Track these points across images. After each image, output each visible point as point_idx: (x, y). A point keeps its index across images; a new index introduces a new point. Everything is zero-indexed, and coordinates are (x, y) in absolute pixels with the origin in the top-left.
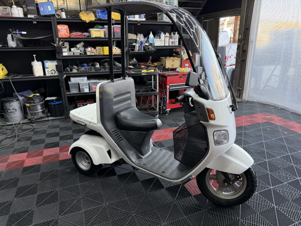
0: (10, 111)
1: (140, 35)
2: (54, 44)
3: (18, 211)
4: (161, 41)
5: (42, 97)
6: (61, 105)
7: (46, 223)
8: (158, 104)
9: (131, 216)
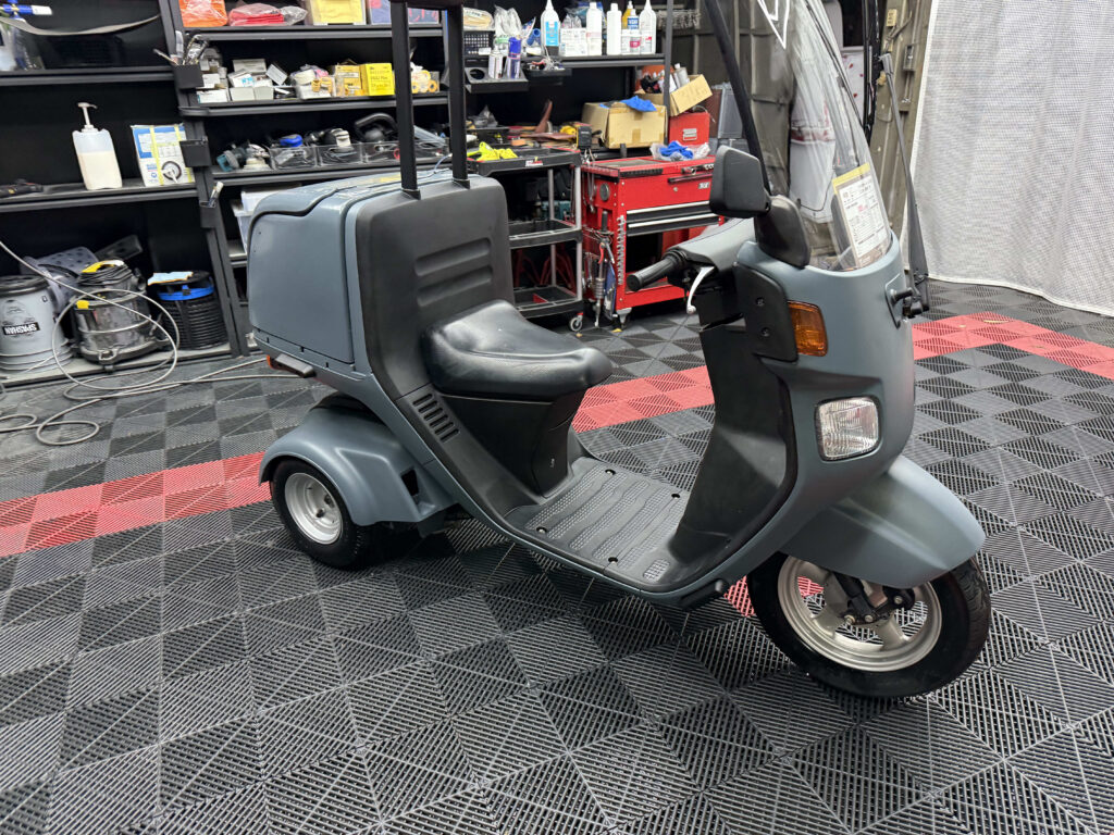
0: (17, 330)
1: (505, 12)
2: (168, 55)
3: (99, 696)
4: (589, 39)
5: (133, 272)
6: (210, 301)
7: (211, 734)
8: (581, 282)
9: (525, 696)
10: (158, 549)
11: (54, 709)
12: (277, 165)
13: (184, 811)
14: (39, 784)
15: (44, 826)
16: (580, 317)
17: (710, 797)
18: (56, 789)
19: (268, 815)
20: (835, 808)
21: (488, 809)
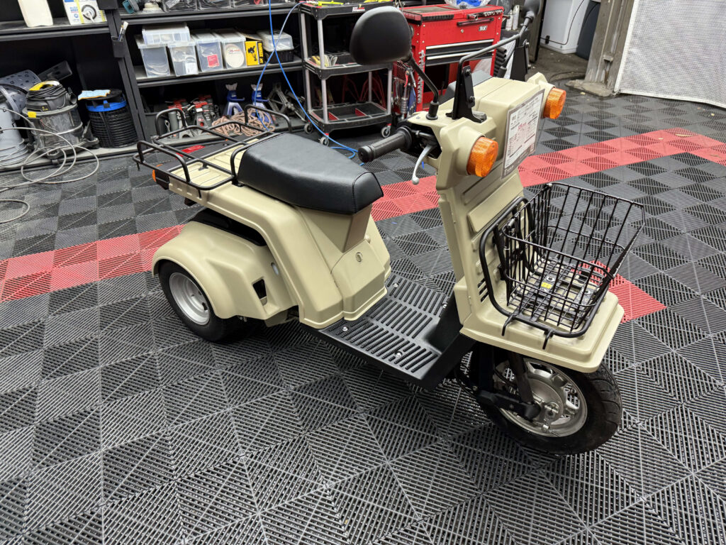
3: (57, 414)
5: (67, 90)
6: (123, 112)
7: (137, 444)
8: (390, 100)
9: (357, 419)
10: (95, 302)
11: (26, 423)
12: (167, 9)
13: (121, 502)
14: (18, 480)
15: (23, 511)
16: (389, 126)
17: (487, 498)
18: (30, 484)
19: (179, 506)
20: (575, 507)
21: (333, 504)
